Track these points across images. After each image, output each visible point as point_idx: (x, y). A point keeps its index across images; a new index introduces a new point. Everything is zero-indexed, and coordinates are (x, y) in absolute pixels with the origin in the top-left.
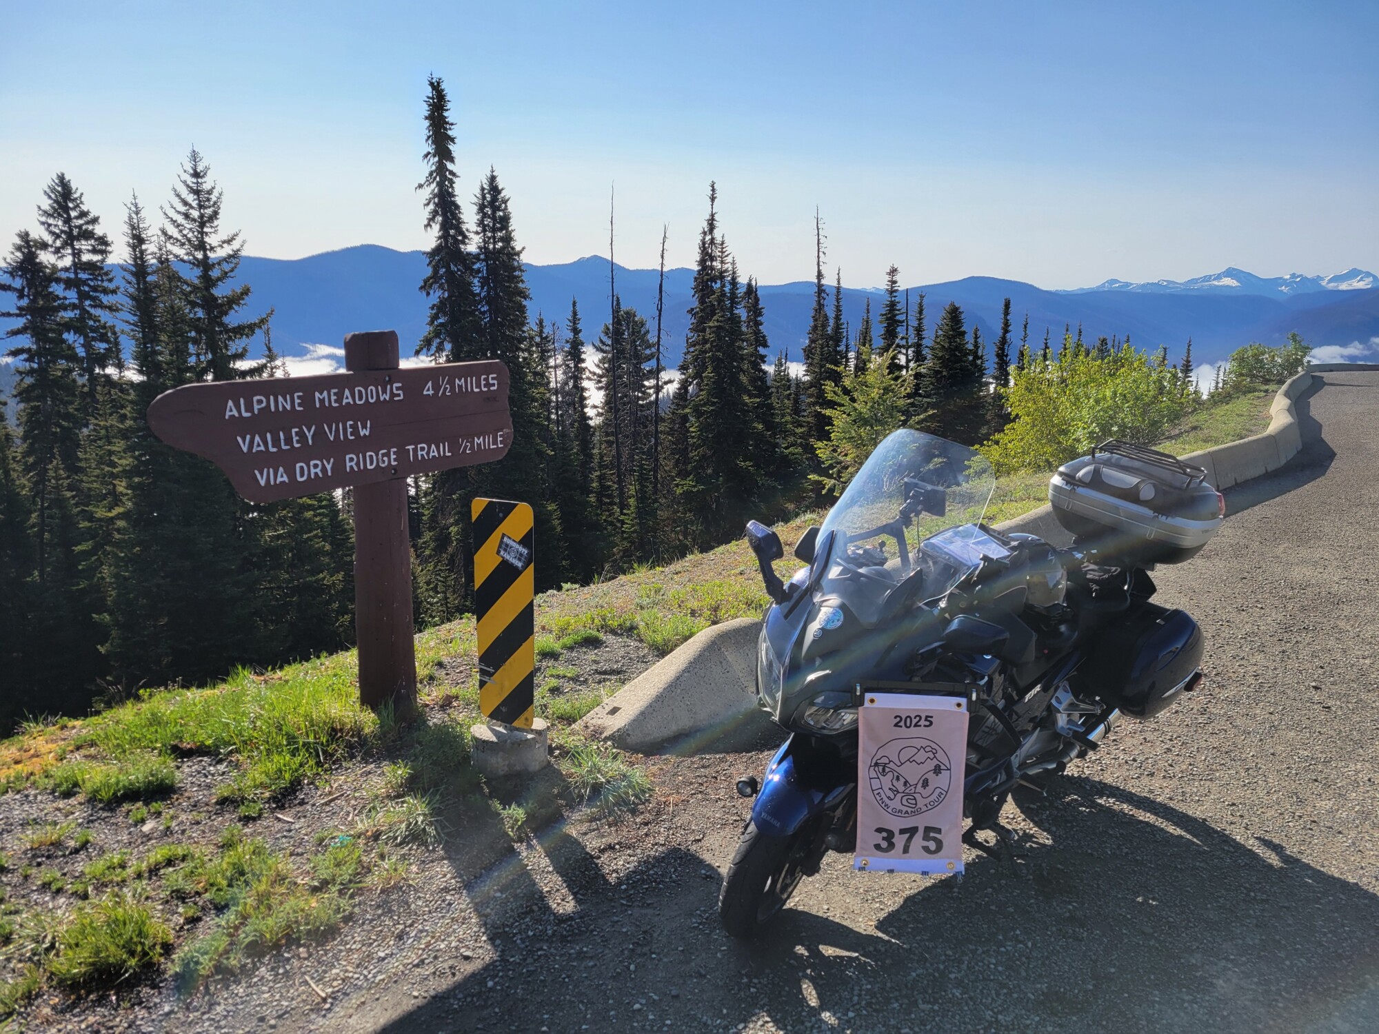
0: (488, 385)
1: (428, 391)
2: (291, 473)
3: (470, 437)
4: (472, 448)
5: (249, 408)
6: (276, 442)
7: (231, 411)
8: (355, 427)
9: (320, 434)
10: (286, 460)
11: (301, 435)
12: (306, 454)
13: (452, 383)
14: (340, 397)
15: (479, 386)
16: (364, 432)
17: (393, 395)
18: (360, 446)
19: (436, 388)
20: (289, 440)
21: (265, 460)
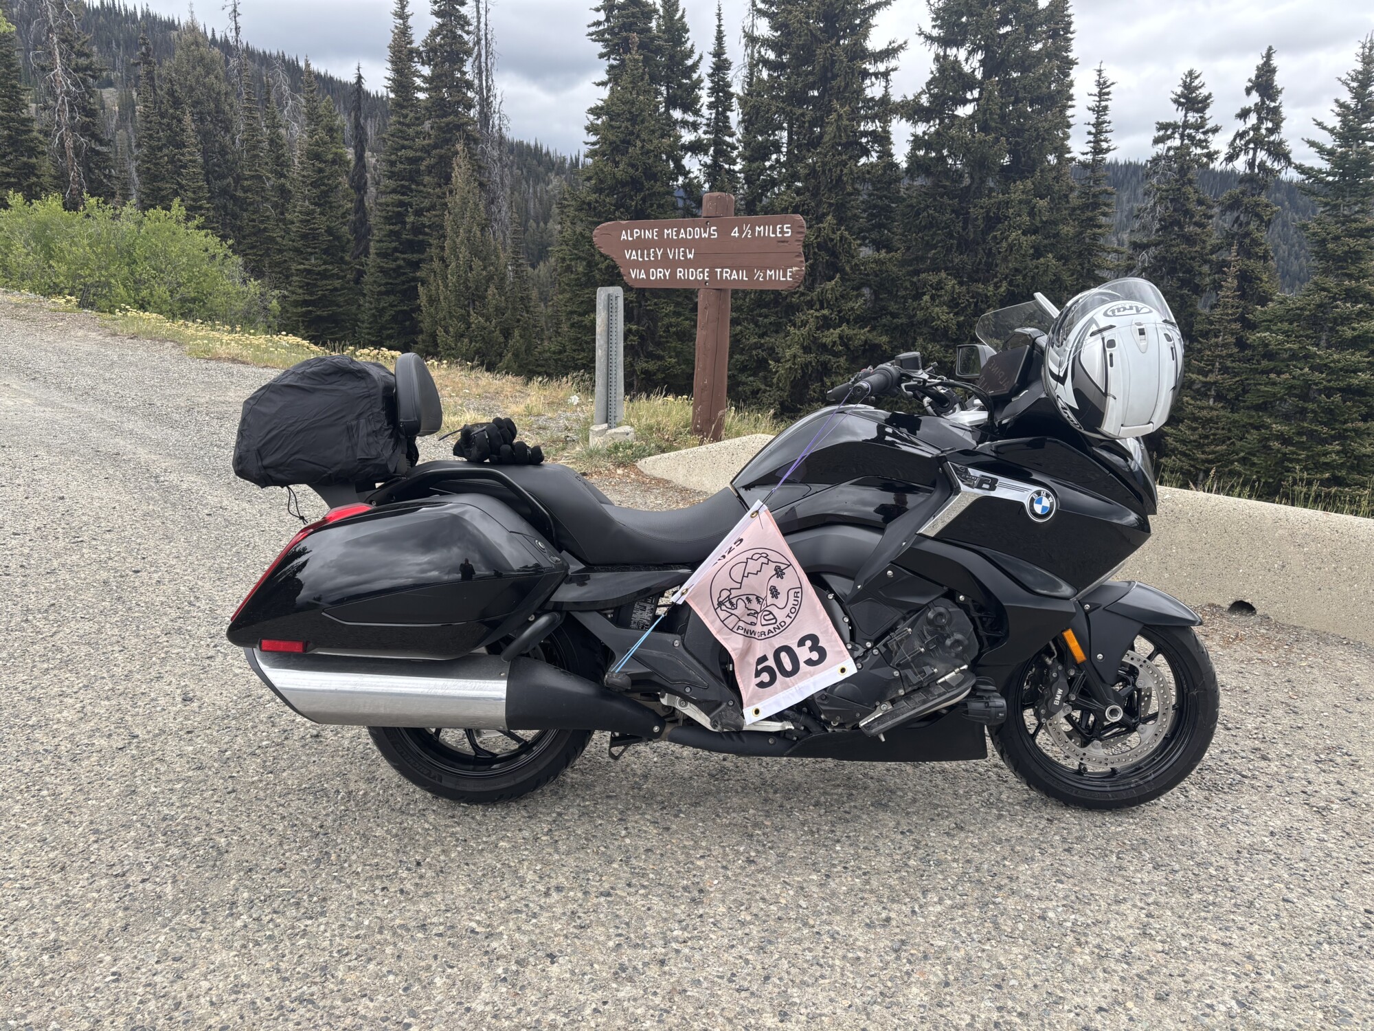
0: (782, 232)
1: (735, 233)
2: (647, 274)
3: (764, 269)
4: (764, 277)
5: (632, 236)
6: (642, 256)
7: (624, 237)
8: (684, 252)
9: (665, 254)
10: (645, 266)
11: (655, 252)
12: (657, 264)
13: (753, 231)
14: (677, 235)
15: (774, 232)
16: (690, 256)
17: (710, 234)
18: (687, 264)
19: (741, 232)
20: (649, 255)
21: (636, 265)
